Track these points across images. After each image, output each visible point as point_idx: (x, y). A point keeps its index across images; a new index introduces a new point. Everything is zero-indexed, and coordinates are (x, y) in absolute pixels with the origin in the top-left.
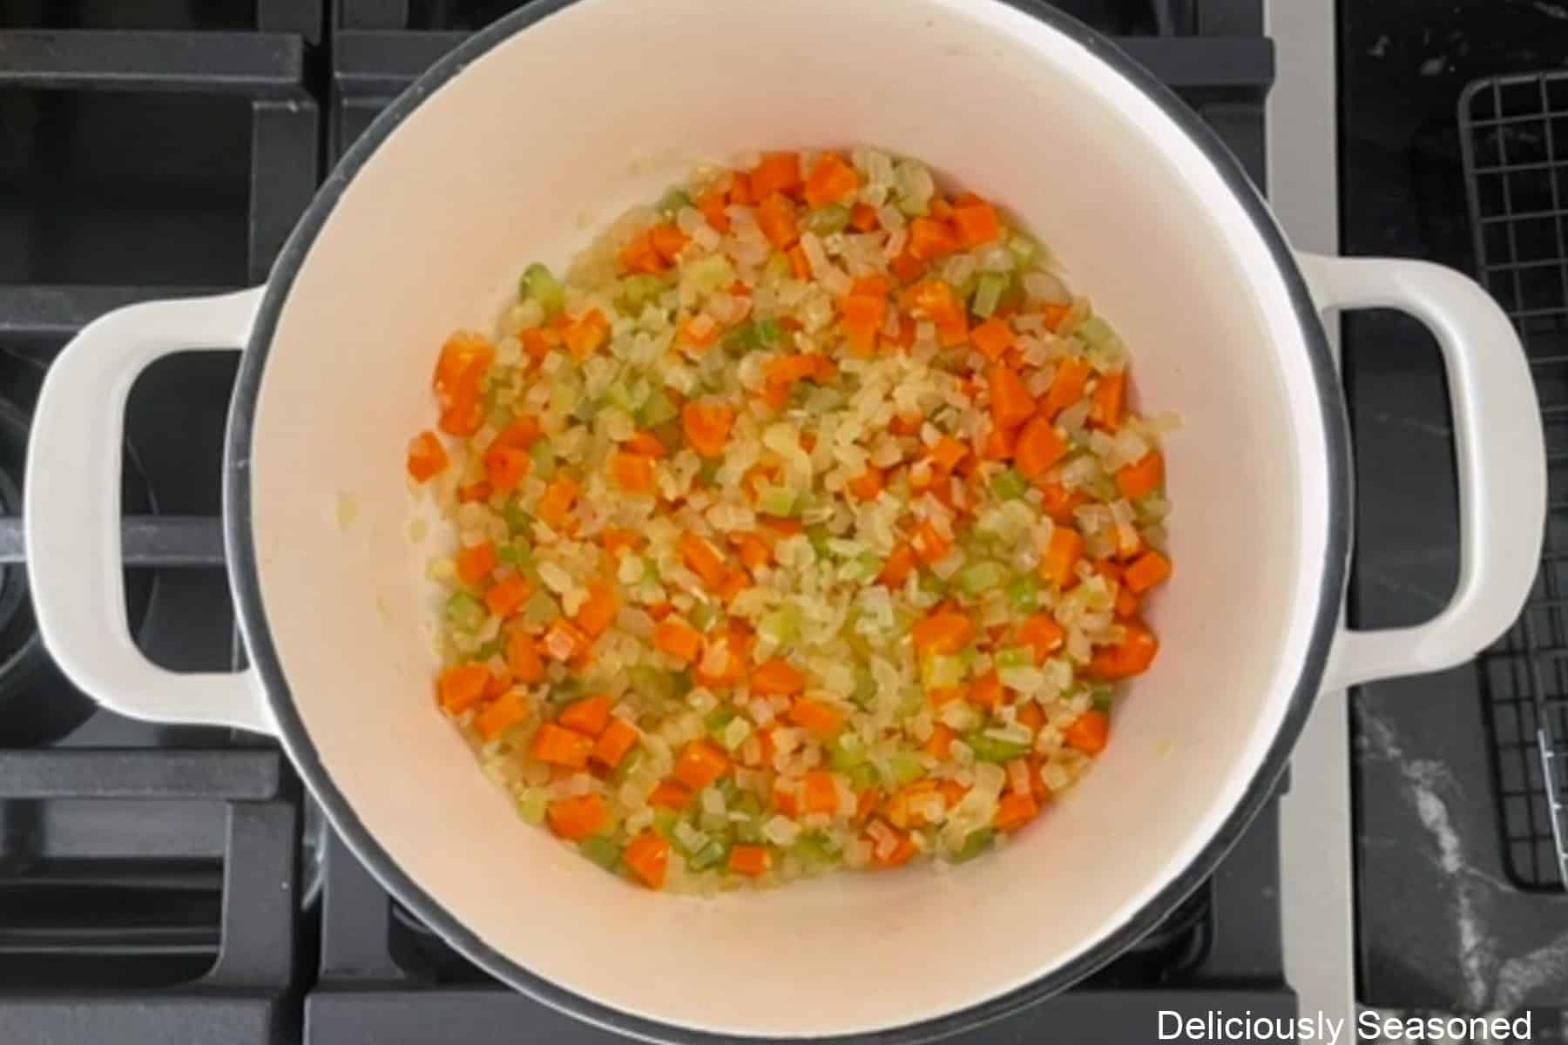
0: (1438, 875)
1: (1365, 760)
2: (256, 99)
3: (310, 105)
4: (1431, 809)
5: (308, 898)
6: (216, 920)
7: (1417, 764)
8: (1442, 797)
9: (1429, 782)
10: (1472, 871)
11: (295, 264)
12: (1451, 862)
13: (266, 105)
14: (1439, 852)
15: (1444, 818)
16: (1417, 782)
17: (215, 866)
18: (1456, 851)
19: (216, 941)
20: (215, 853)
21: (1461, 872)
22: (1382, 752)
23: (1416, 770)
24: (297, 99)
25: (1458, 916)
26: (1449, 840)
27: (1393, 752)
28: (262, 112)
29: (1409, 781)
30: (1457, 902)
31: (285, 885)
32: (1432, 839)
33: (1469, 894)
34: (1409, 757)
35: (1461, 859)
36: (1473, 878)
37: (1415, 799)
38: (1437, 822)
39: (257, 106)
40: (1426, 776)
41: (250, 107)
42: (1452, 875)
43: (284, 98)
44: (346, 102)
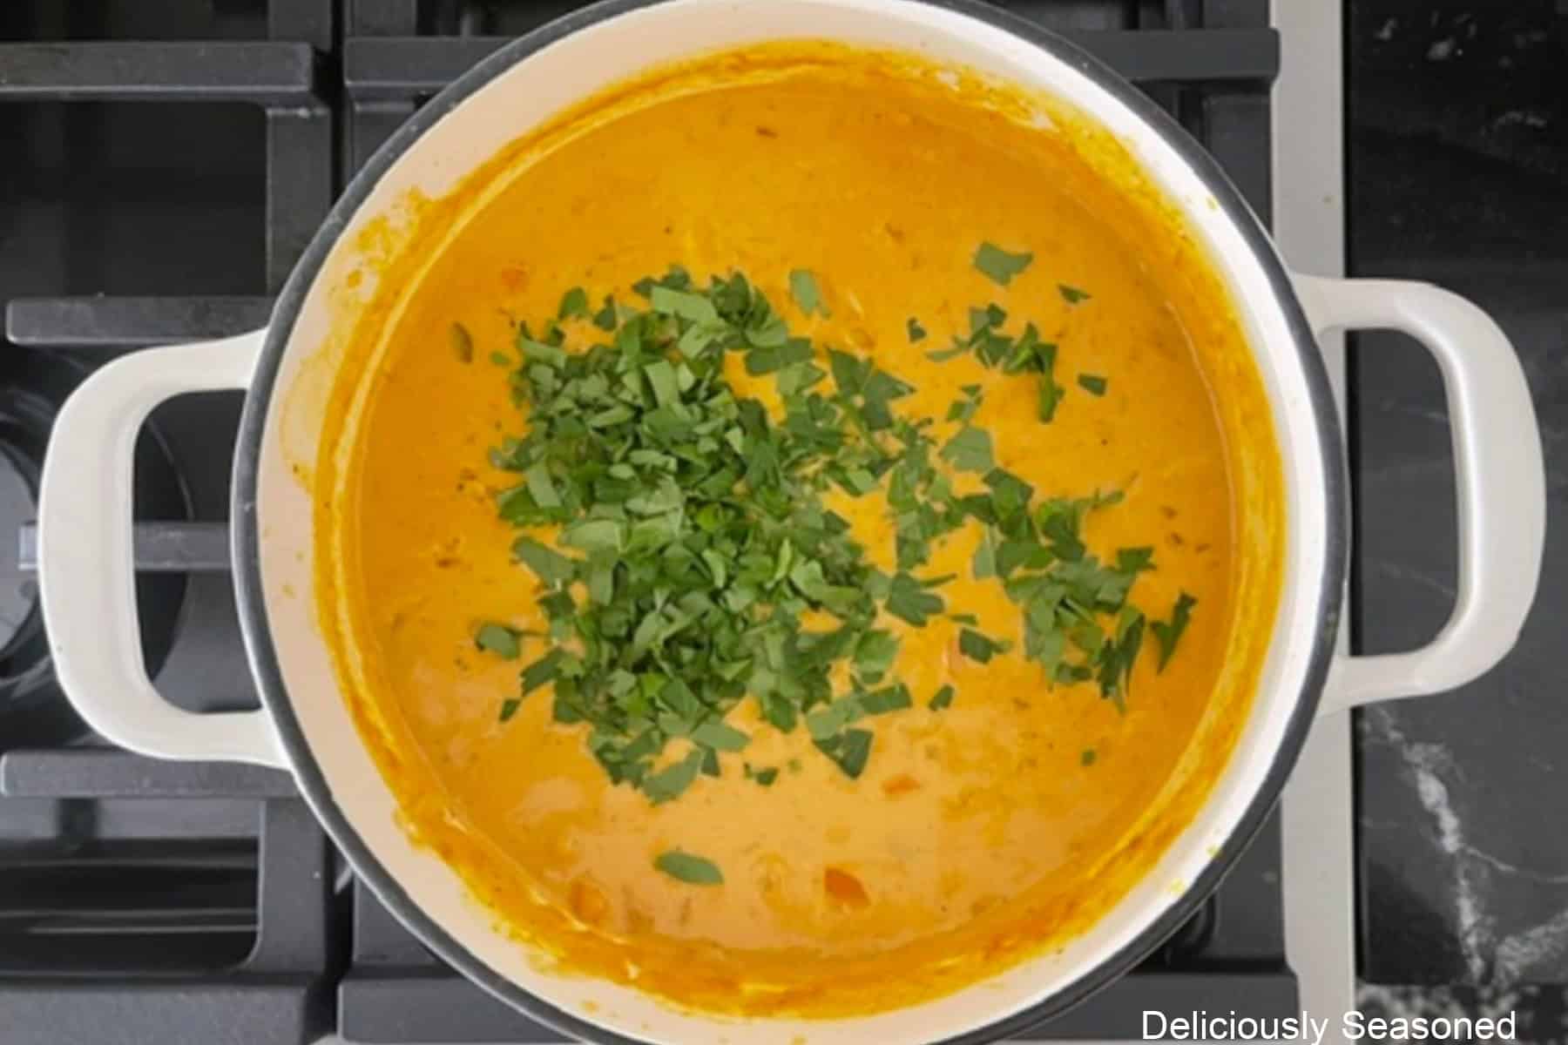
0: (1438, 856)
1: (1366, 745)
2: (270, 105)
3: (322, 111)
4: (1432, 791)
5: (341, 883)
6: (253, 903)
7: (1418, 748)
8: (1442, 779)
9: (1430, 767)
10: (1471, 851)
11: (295, 308)
12: (1451, 843)
13: (281, 112)
14: (1439, 832)
15: (1444, 800)
16: (1418, 766)
17: (250, 846)
18: (1455, 831)
19: (253, 920)
20: (250, 833)
21: (1462, 852)
22: (1385, 737)
23: (1416, 754)
24: (309, 106)
25: (1458, 895)
26: (1449, 822)
27: (1394, 736)
28: (276, 119)
29: (1408, 765)
30: (1455, 882)
31: (317, 875)
32: (1433, 819)
33: (1467, 875)
34: (1410, 742)
35: (1461, 841)
36: (1473, 857)
37: (1416, 781)
38: (1438, 804)
39: (270, 112)
40: (1427, 760)
41: (264, 115)
42: (1452, 856)
43: (297, 106)
44: (358, 108)
